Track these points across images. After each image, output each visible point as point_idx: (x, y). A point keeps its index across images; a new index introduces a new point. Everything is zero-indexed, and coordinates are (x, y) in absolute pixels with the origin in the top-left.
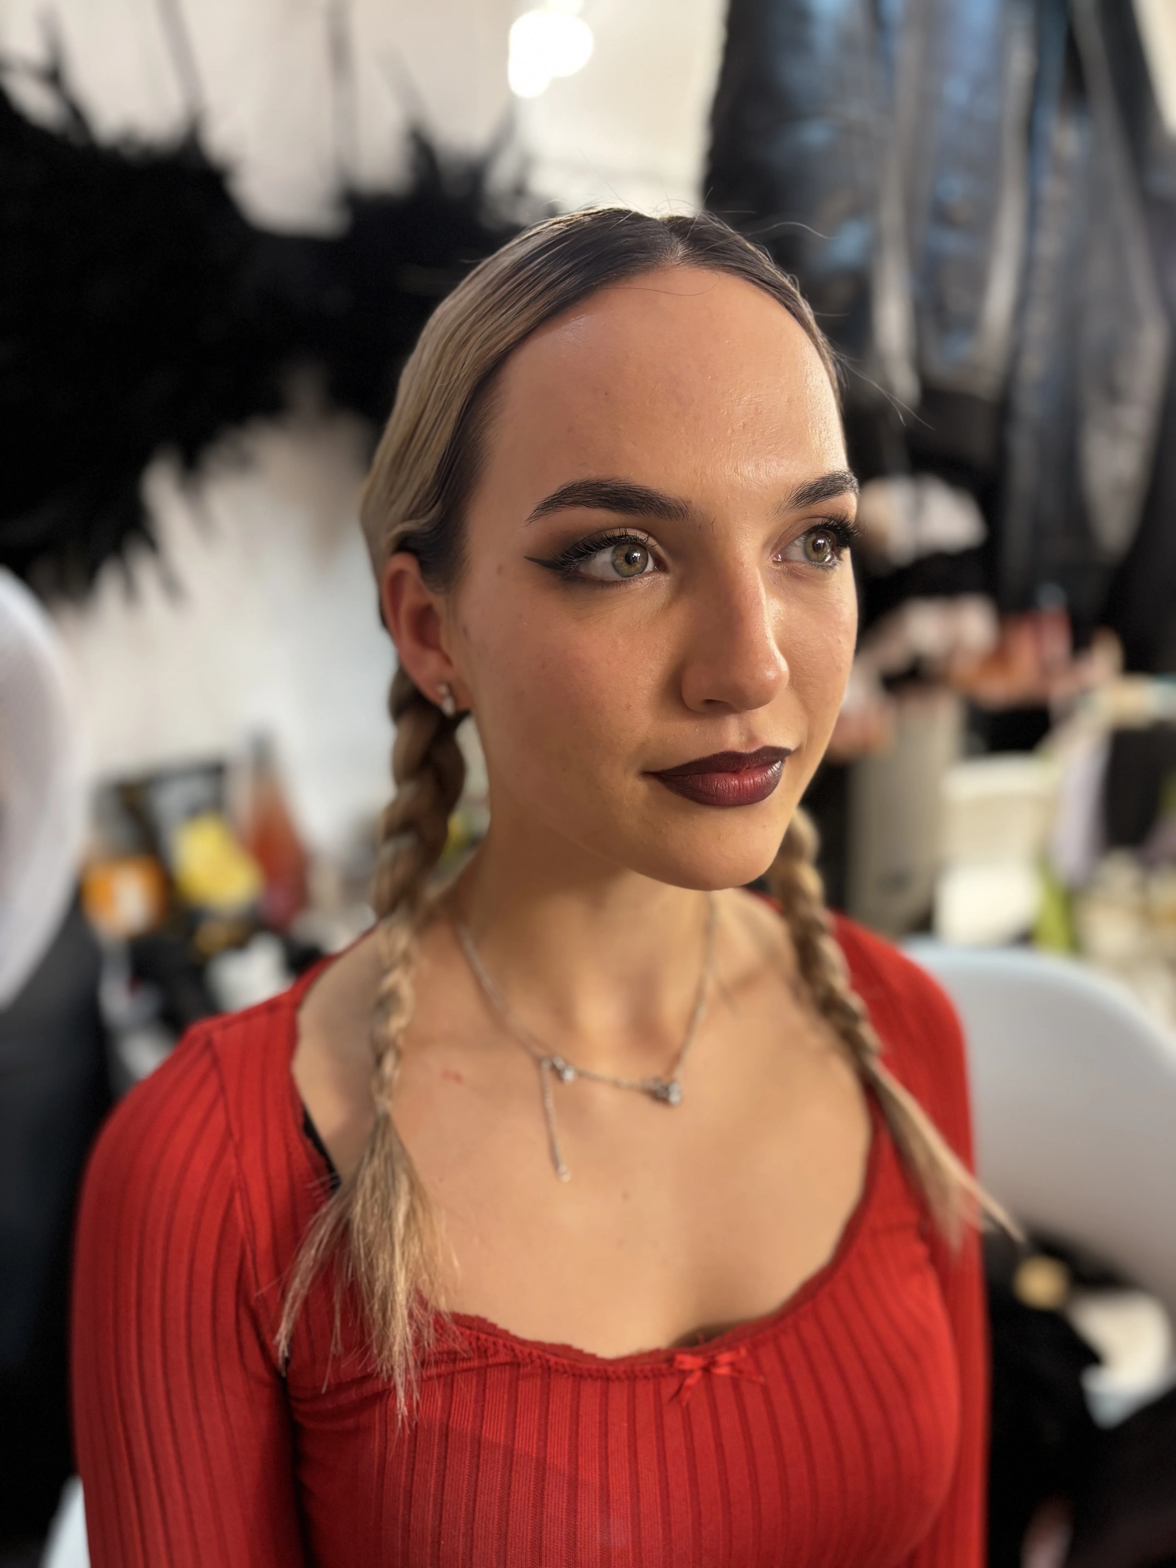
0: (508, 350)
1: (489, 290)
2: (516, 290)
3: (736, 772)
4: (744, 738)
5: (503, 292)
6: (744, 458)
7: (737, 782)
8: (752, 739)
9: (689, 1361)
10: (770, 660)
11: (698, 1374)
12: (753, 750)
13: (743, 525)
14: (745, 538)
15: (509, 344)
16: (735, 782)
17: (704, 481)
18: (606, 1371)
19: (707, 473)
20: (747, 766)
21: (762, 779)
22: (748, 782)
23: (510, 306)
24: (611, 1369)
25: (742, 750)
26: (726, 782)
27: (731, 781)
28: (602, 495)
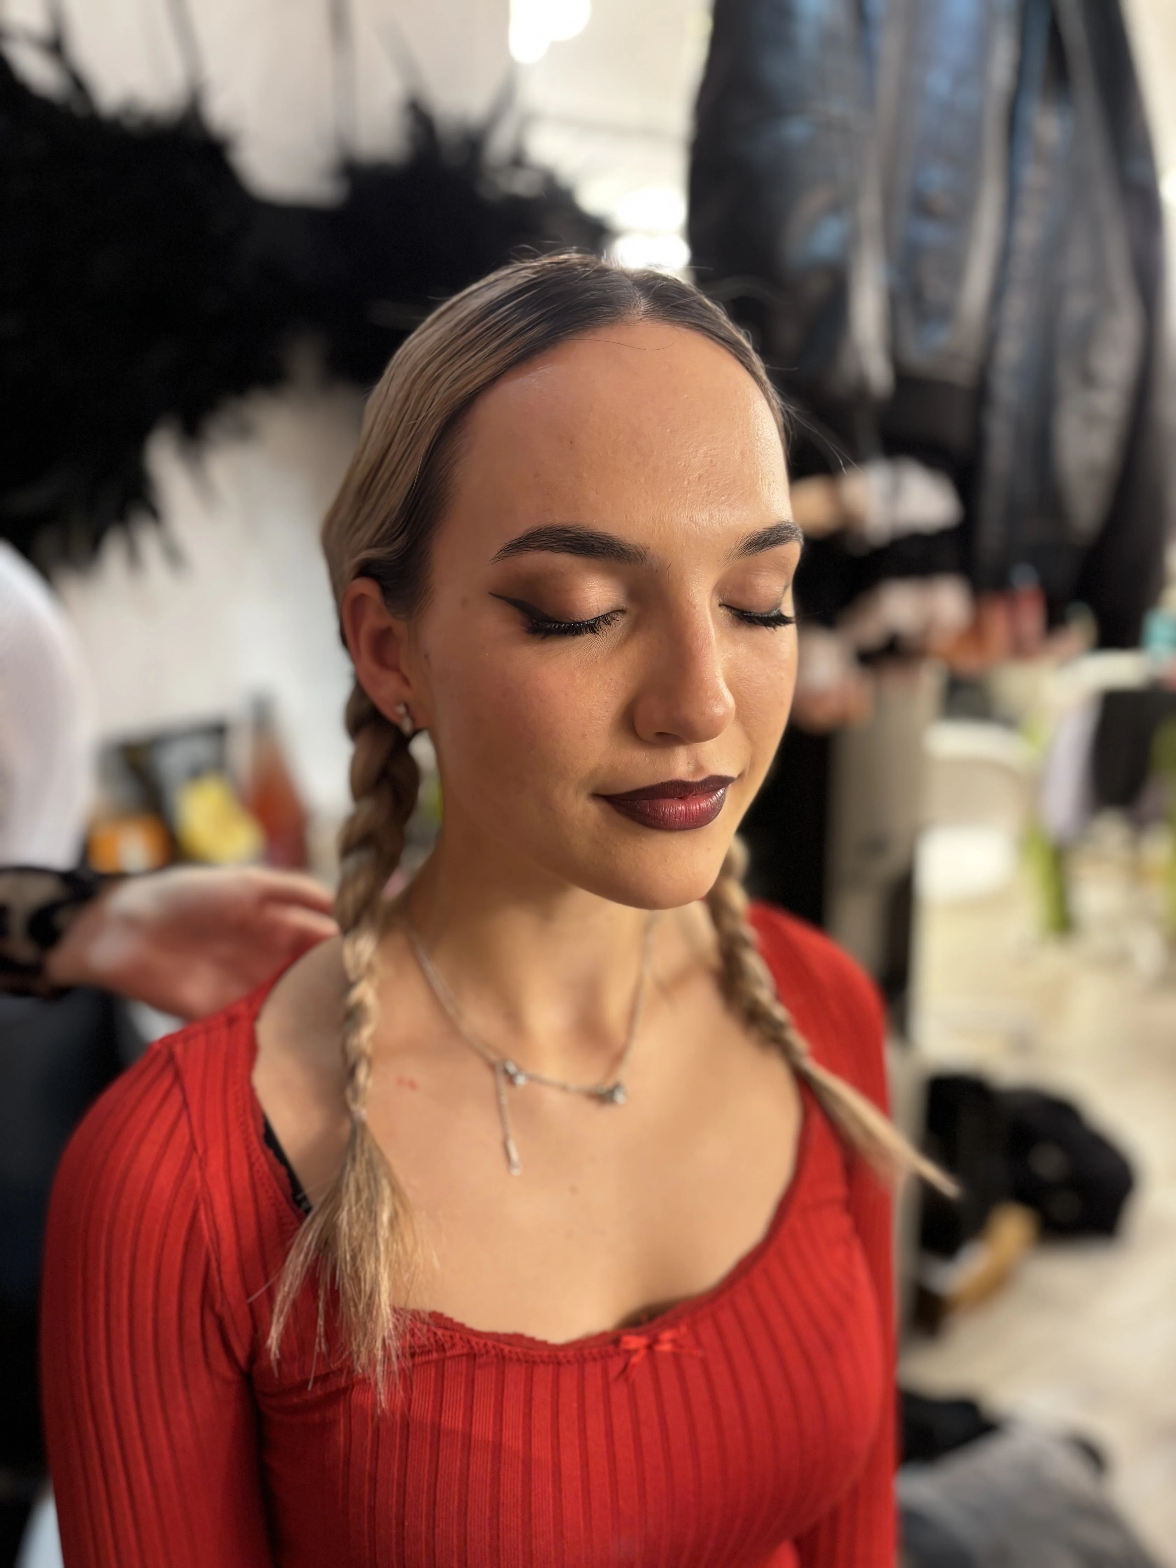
0: (476, 392)
1: (458, 331)
2: (485, 334)
3: (682, 798)
4: (691, 768)
5: (473, 334)
6: (698, 508)
7: (683, 808)
8: (699, 768)
9: (635, 1342)
10: (718, 697)
11: (643, 1353)
12: (699, 778)
13: (696, 570)
14: (698, 582)
15: (478, 386)
16: (681, 808)
17: (662, 529)
18: (556, 1356)
19: (664, 521)
20: (694, 793)
21: (707, 805)
22: (694, 808)
23: (479, 348)
24: (561, 1354)
25: (690, 779)
26: (673, 807)
27: (678, 807)
28: (566, 541)
